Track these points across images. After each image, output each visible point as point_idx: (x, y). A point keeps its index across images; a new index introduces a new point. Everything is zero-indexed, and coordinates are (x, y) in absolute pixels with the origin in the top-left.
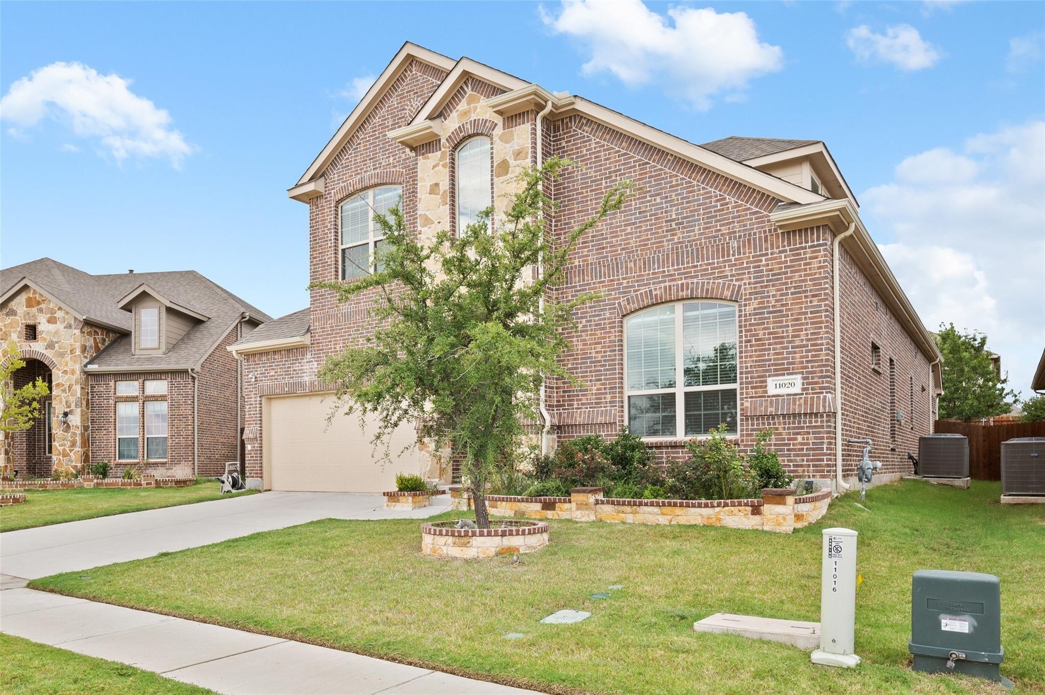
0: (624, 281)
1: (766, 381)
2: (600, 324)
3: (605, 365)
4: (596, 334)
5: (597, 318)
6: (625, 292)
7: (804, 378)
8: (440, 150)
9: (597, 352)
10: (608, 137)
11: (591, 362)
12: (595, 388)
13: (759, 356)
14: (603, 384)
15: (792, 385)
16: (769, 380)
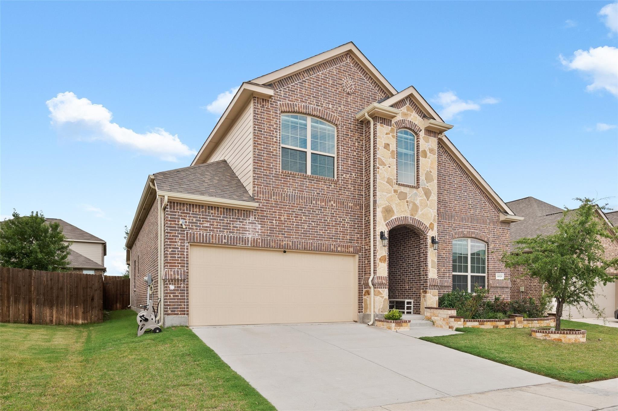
0: (454, 224)
1: (495, 274)
2: (445, 241)
3: (446, 260)
4: (443, 245)
5: (444, 238)
6: (454, 229)
7: (505, 275)
8: (391, 126)
9: (443, 253)
10: (449, 158)
11: (441, 258)
12: (442, 269)
13: (494, 265)
14: (445, 268)
15: (501, 276)
16: (496, 274)
